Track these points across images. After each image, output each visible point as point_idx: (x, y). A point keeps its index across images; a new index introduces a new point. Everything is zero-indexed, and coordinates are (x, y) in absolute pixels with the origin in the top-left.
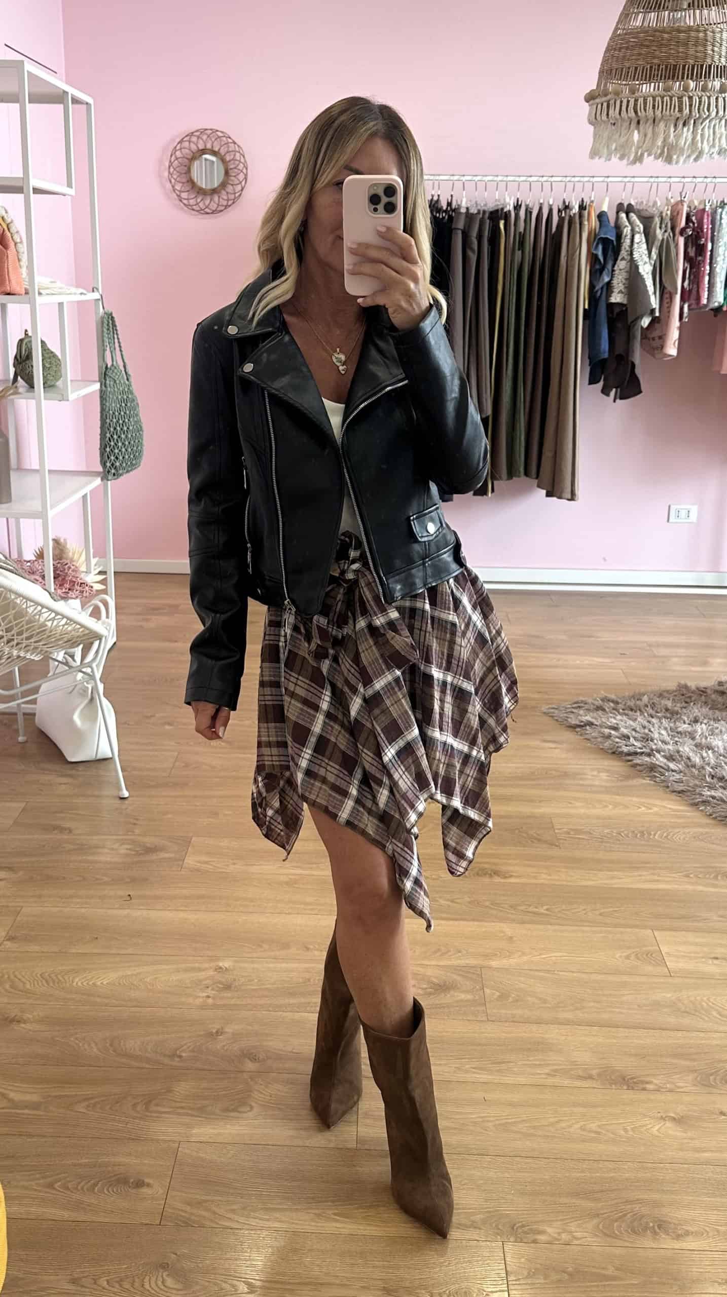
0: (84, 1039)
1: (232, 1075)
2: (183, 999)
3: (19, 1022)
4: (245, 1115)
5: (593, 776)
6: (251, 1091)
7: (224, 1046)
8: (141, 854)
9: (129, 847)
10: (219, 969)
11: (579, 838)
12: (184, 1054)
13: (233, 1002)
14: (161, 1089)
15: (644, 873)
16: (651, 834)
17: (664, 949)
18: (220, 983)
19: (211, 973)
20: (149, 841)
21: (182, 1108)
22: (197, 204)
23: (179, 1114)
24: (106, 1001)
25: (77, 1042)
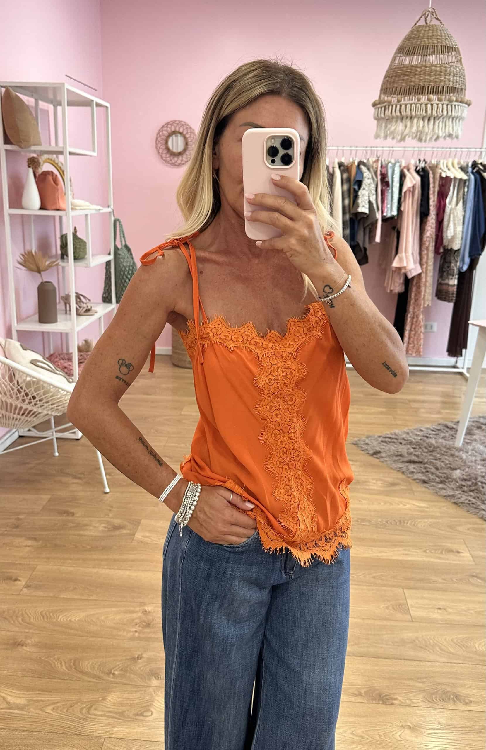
0: (58, 659)
1: (143, 689)
2: (120, 633)
3: (22, 645)
4: (147, 719)
5: (374, 483)
6: (153, 701)
7: (141, 667)
8: (111, 531)
9: (103, 525)
10: (145, 612)
11: (364, 525)
12: (116, 673)
13: (150, 635)
14: (99, 698)
15: (400, 549)
16: (404, 523)
17: (409, 602)
18: (145, 622)
19: (140, 614)
20: (117, 522)
21: (110, 712)
22: (171, 160)
23: (108, 717)
24: (76, 632)
25: (54, 661)
